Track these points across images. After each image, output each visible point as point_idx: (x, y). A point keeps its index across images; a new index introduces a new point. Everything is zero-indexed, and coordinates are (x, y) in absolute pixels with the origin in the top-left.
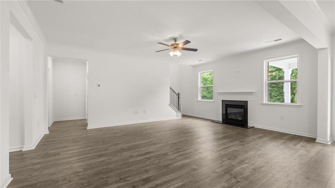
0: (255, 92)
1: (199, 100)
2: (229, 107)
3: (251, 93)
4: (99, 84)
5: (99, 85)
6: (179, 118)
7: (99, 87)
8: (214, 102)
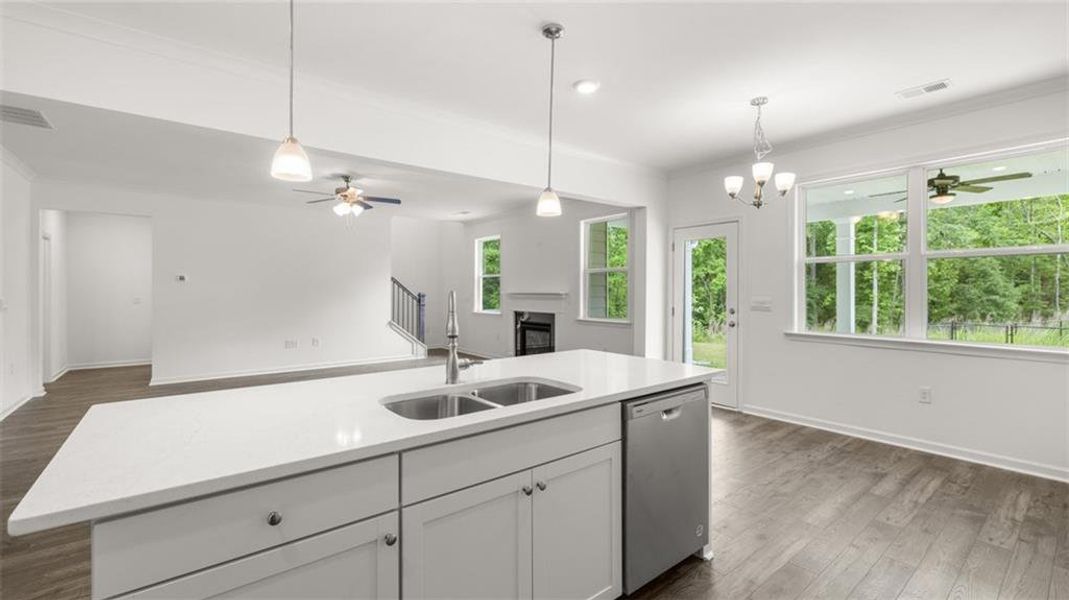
0: (566, 294)
1: (476, 311)
2: (530, 329)
3: (557, 296)
4: (182, 274)
5: (182, 278)
6: (419, 358)
7: (182, 282)
8: (501, 315)
